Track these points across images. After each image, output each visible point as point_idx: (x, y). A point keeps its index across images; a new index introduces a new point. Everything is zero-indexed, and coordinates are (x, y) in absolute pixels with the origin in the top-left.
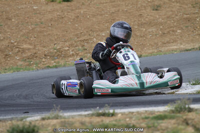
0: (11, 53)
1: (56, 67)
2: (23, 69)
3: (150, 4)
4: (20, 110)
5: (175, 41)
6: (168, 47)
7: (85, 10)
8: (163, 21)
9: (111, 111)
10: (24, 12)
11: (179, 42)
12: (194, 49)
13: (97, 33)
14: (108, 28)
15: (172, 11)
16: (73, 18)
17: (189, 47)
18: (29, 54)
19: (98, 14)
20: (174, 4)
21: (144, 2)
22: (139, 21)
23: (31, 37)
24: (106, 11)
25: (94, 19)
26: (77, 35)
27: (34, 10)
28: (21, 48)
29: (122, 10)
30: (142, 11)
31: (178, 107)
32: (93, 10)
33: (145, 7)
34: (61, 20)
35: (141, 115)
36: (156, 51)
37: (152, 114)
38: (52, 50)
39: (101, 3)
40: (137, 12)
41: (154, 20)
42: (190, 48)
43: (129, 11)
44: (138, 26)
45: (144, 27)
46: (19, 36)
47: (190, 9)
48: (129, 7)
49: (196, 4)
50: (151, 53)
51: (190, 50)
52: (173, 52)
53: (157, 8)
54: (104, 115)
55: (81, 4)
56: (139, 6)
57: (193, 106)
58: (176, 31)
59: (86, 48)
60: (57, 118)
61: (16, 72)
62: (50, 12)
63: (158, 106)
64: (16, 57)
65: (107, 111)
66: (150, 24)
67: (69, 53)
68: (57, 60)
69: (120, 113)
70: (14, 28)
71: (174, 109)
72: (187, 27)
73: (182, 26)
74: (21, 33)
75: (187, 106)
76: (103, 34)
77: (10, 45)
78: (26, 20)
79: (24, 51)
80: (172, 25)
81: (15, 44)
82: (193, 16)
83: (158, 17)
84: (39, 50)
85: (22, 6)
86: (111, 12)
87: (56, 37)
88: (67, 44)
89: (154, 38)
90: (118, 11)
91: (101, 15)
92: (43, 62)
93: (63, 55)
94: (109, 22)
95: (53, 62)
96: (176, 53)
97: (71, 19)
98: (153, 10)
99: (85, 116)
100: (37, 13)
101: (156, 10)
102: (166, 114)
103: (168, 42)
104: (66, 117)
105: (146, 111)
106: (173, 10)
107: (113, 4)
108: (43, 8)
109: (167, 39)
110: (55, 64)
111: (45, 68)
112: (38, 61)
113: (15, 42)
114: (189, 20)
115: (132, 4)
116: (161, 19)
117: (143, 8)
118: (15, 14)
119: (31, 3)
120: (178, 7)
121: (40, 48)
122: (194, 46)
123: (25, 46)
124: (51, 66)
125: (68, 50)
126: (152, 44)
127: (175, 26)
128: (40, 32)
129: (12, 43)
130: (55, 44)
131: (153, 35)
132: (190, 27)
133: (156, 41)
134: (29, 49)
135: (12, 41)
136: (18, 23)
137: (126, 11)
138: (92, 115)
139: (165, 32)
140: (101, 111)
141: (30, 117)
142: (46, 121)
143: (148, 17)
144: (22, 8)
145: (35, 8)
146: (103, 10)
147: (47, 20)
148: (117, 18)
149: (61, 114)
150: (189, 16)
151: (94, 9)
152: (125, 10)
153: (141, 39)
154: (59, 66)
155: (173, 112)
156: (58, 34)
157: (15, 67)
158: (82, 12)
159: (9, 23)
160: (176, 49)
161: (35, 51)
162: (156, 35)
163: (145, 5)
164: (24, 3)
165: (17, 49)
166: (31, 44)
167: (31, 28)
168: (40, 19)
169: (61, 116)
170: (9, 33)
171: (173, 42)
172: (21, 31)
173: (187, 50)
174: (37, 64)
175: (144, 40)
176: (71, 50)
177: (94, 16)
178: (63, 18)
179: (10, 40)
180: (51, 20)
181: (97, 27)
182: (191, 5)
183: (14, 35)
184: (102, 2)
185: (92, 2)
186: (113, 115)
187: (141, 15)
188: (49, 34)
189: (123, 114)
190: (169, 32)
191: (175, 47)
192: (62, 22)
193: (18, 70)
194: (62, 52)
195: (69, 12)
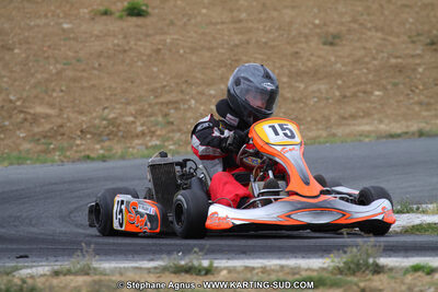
0: (7, 123)
1: (103, 159)
2: (31, 159)
3: (318, 30)
4: (13, 250)
5: (367, 114)
6: (353, 128)
7: (176, 37)
8: (343, 69)
9: (205, 263)
10: (40, 36)
11: (376, 116)
12: (407, 133)
13: (200, 89)
14: (222, 78)
15: (365, 48)
16: (148, 52)
17: (397, 128)
18: (47, 127)
19: (203, 47)
20: (369, 33)
21: (305, 25)
22: (292, 65)
23: (54, 90)
24: (220, 42)
25: (194, 58)
26: (154, 91)
27: (64, 30)
28: (29, 113)
29: (257, 42)
30: (300, 45)
31: (352, 262)
32: (191, 37)
33: (306, 37)
34: (121, 56)
35: (269, 275)
36: (324, 134)
37: (294, 274)
38: (97, 121)
39: (211, 23)
40: (288, 47)
41: (325, 66)
42: (399, 131)
43: (272, 44)
44: (289, 77)
45: (302, 81)
46: (27, 88)
47: (404, 46)
48: (271, 36)
49: (418, 35)
50: (315, 138)
51: (399, 136)
52: (362, 138)
53: (332, 41)
54: (188, 270)
55: (167, 22)
56: (294, 33)
57: (383, 261)
58: (372, 93)
59: (171, 120)
60: (86, 272)
61: (16, 166)
62: (97, 36)
63: (309, 258)
64: (18, 132)
65: (196, 263)
66: (315, 74)
67: (135, 128)
68: (107, 144)
69: (226, 268)
70: (17, 68)
71: (342, 265)
72: (395, 85)
73: (384, 82)
74: (33, 81)
75: (371, 261)
76: (212, 92)
77: (7, 106)
78: (44, 52)
79: (35, 119)
80: (363, 79)
81: (18, 103)
82: (411, 60)
83: (333, 59)
84: (69, 120)
85: (38, 21)
86: (232, 43)
87: (108, 93)
88: (132, 109)
89: (322, 104)
90: (248, 43)
91: (210, 49)
92: (78, 145)
93: (120, 134)
94: (226, 66)
95: (98, 146)
96: (367, 140)
97: (144, 55)
98: (325, 44)
99: (149, 271)
100: (70, 39)
101: (332, 44)
102: (325, 275)
103: (353, 117)
104: (108, 271)
105: (282, 267)
106: (368, 45)
107: (238, 26)
108: (84, 27)
109: (350, 110)
110: (101, 152)
111: (79, 160)
112: (65, 145)
113: (19, 99)
114: (400, 69)
115: (279, 29)
116: (339, 65)
117: (303, 39)
118: (21, 37)
119: (58, 16)
120: (378, 41)
121: (72, 116)
122: (407, 127)
123: (39, 109)
124: (92, 155)
125: (133, 122)
126: (318, 117)
127: (371, 82)
128: (75, 80)
129: (11, 101)
130: (105, 108)
131: (320, 99)
132: (401, 86)
133: (326, 112)
134: (47, 116)
135: (12, 97)
136: (28, 57)
137: (266, 43)
138: (165, 269)
139: (348, 94)
140: (183, 263)
141: (27, 267)
142: (62, 278)
143: (313, 58)
144: (38, 26)
145: (66, 26)
146: (214, 38)
147: (91, 54)
148: (244, 58)
149: (95, 264)
150: (400, 60)
151: (195, 35)
152: (264, 40)
153: (293, 106)
154: (110, 157)
155: (340, 271)
156: (114, 85)
157: (15, 154)
158: (168, 41)
159: (7, 57)
160: (369, 132)
161: (59, 121)
162: (327, 99)
163: (307, 31)
164: (43, 14)
165: (22, 116)
166: (52, 106)
167: (54, 71)
168: (76, 52)
169: (95, 269)
170: (5, 79)
171: (363, 117)
172: (33, 75)
173: (392, 136)
174: (62, 149)
175: (301, 108)
176: (138, 124)
177: (193, 50)
178: (125, 51)
179: (8, 95)
180: (100, 55)
181: (199, 75)
182: (406, 38)
183: (17, 83)
184: (214, 21)
185: (193, 21)
186: (208, 271)
187: (297, 53)
188: (93, 86)
189: (230, 270)
190: (355, 95)
191: (367, 128)
192: (123, 61)
193: (20, 160)
194: (119, 125)
195: (140, 40)
